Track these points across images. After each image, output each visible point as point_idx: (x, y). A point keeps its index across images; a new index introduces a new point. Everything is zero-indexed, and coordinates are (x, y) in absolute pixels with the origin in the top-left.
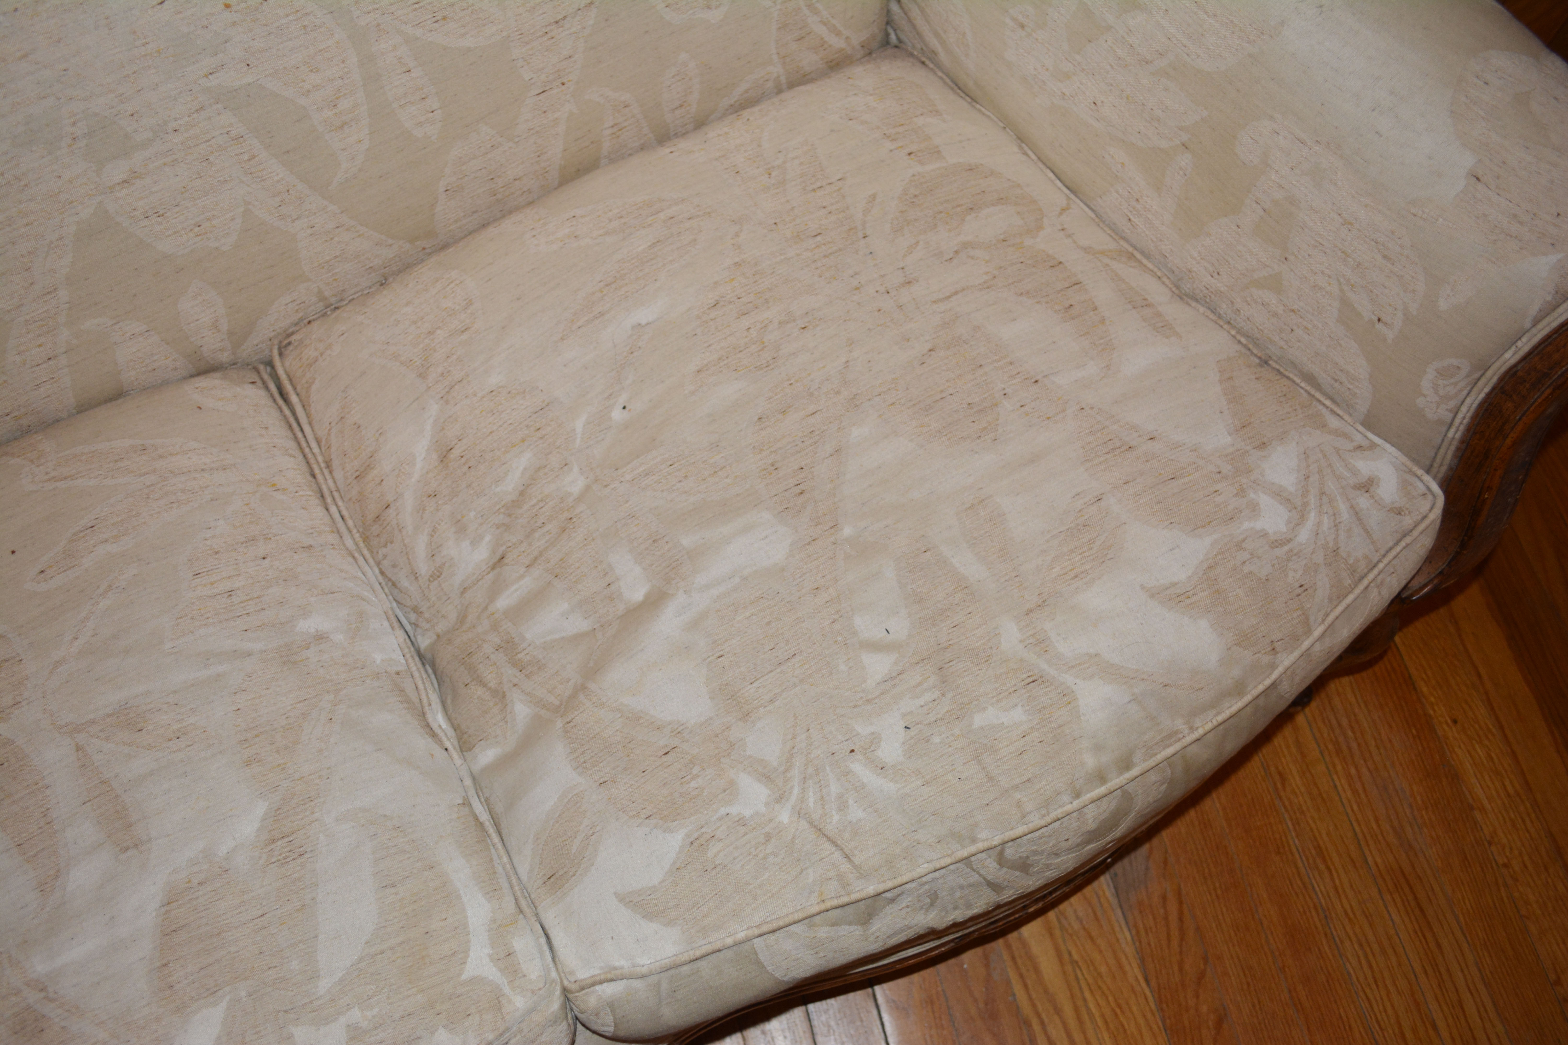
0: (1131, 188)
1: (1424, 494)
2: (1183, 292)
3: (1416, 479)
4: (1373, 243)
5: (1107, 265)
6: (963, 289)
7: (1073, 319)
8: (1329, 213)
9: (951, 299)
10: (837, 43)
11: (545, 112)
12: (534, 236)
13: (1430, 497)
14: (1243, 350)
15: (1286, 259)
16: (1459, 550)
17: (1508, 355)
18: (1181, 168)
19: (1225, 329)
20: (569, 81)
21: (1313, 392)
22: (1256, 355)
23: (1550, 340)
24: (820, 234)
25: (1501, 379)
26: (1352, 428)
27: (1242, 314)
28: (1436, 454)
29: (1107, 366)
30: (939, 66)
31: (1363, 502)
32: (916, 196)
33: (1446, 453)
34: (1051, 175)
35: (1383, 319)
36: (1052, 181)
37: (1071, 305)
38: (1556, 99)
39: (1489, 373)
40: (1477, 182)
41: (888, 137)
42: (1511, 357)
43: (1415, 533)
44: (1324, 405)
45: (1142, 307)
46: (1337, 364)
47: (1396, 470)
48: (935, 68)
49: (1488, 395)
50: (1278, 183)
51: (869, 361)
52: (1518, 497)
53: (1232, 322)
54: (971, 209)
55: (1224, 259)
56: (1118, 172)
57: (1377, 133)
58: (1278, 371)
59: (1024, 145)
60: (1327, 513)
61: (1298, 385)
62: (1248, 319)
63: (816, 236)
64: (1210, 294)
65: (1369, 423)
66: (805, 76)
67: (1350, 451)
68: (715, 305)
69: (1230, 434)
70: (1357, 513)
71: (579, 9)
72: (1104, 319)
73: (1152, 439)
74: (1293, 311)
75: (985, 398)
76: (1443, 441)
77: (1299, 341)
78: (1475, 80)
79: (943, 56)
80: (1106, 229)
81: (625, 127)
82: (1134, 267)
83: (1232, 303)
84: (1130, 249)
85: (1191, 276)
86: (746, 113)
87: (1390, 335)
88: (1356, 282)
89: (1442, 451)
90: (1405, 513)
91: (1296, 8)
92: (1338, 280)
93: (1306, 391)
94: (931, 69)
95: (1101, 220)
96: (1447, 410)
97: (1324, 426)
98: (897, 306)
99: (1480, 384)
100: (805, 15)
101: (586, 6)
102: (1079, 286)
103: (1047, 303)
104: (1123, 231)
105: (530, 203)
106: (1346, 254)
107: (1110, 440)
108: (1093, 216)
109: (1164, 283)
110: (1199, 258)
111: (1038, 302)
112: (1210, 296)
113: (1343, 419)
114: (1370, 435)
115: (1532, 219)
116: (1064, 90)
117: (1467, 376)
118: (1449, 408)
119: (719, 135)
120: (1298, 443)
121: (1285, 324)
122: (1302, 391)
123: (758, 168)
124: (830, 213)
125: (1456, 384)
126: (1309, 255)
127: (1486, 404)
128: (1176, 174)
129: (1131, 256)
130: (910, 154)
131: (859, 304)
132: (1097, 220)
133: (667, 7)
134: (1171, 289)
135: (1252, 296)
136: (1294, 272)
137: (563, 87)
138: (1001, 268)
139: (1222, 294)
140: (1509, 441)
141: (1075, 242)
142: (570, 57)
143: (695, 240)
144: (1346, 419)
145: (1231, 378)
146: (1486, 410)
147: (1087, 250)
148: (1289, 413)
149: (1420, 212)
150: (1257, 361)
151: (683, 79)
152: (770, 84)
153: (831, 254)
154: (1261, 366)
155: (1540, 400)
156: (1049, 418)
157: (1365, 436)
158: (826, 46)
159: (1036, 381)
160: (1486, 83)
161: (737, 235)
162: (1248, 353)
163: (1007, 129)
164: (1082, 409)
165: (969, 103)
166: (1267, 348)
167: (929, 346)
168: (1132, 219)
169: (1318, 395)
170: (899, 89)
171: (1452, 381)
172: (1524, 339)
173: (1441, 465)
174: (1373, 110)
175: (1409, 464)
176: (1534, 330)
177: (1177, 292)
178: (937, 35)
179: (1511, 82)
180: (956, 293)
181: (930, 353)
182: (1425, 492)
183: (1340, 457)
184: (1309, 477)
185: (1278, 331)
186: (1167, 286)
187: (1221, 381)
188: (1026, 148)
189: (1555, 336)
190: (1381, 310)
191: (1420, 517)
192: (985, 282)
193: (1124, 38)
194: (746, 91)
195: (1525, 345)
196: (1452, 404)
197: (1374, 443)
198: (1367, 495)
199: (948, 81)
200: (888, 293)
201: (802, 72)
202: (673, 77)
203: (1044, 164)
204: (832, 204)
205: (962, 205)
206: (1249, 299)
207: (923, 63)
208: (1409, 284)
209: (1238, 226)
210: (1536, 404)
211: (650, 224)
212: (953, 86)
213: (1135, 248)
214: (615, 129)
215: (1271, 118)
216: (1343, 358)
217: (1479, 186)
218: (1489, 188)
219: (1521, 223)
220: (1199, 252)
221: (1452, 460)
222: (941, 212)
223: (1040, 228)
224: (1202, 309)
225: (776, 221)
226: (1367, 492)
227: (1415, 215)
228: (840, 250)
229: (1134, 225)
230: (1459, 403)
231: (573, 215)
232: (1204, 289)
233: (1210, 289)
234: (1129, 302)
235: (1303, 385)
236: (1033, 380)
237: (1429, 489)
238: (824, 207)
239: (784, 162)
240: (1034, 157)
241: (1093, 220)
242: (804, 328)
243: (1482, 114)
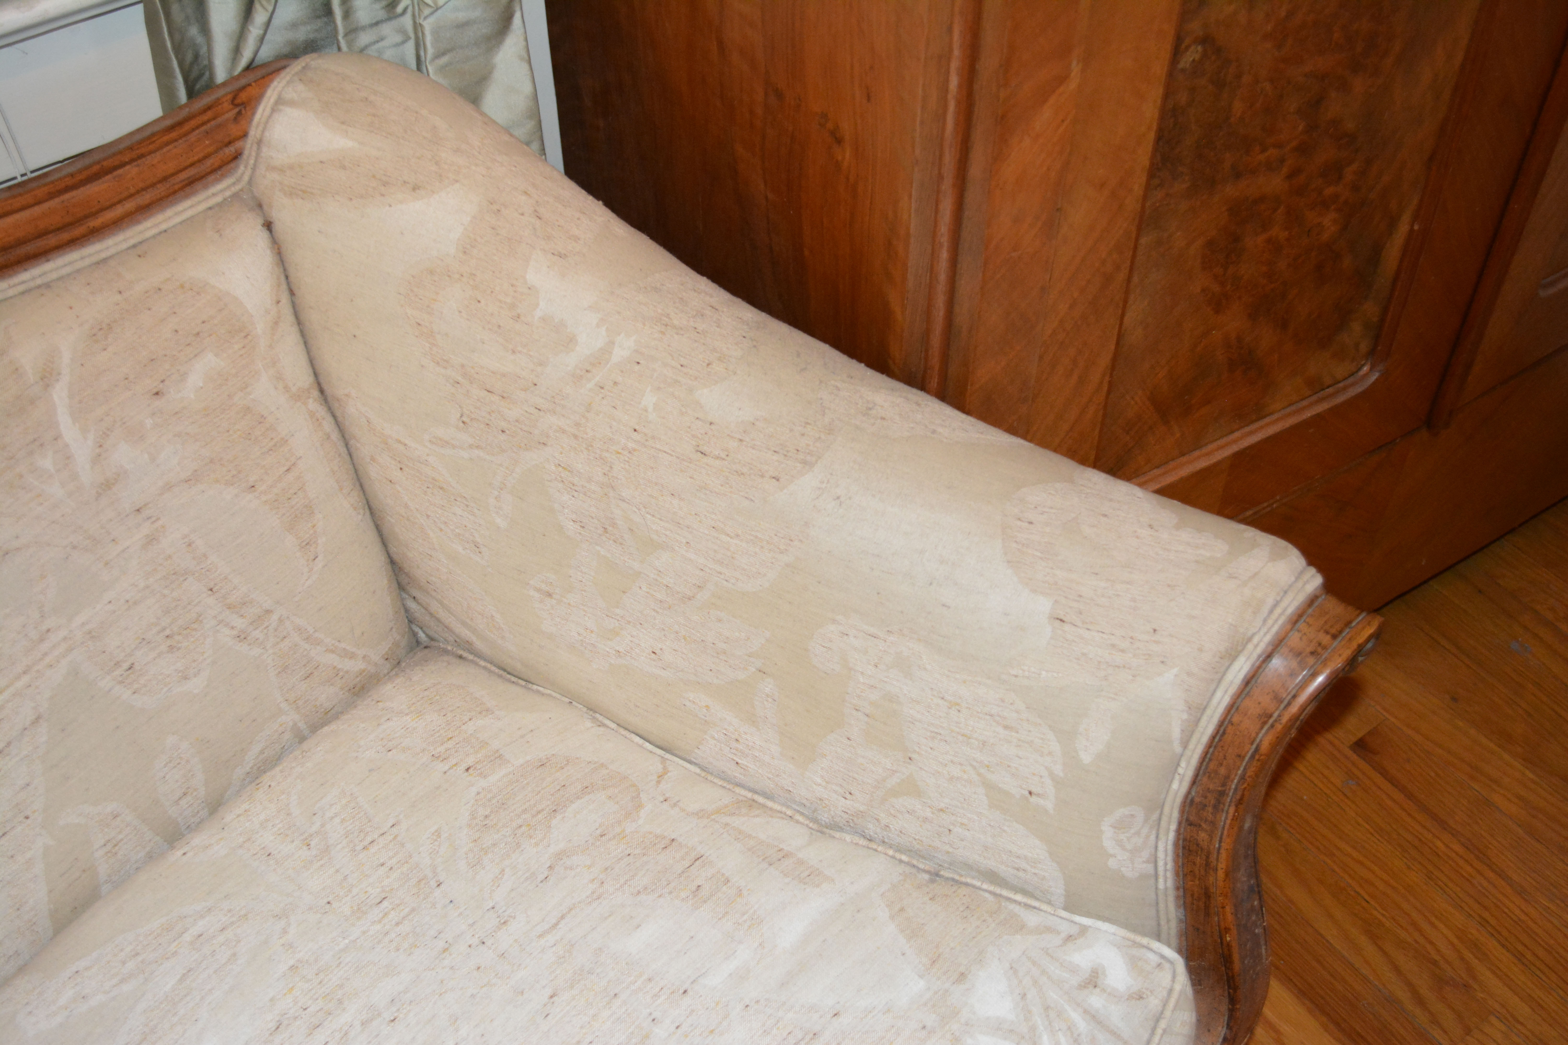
0: (726, 729)
1: (1159, 965)
2: (823, 823)
3: (1144, 950)
4: (988, 717)
5: (727, 824)
6: (571, 910)
7: (705, 902)
8: (932, 700)
9: (560, 926)
10: (354, 666)
11: (12, 857)
12: (30, 1012)
13: (1167, 966)
14: (908, 870)
15: (910, 759)
16: (1230, 1006)
17: (1175, 785)
18: (767, 696)
19: (881, 852)
20: (34, 812)
21: (998, 890)
22: (925, 871)
23: (1208, 756)
24: (384, 898)
25: (1182, 811)
26: (1055, 918)
27: (893, 829)
28: (1158, 911)
29: (760, 945)
30: (478, 655)
31: (1096, 1001)
32: (486, 817)
33: (1167, 906)
34: (637, 739)
35: (1033, 790)
36: (641, 746)
37: (699, 886)
38: (1105, 516)
39: (1167, 810)
40: (1062, 623)
41: (438, 758)
42: (1179, 786)
43: (1168, 1013)
44: (1015, 901)
45: (780, 860)
46: (1011, 852)
47: (1118, 948)
48: (476, 659)
49: (1178, 831)
50: (868, 685)
51: (483, 1035)
52: (1265, 924)
53: (886, 840)
54: (555, 811)
55: (850, 777)
56: (705, 717)
57: (944, 605)
58: (953, 879)
59: (598, 716)
60: (1060, 1030)
61: (980, 889)
62: (901, 832)
63: (381, 902)
64: (851, 818)
65: (1073, 905)
66: (327, 713)
67: (1061, 946)
68: (278, 1028)
69: (921, 977)
70: (1094, 1017)
71: (25, 729)
72: (741, 890)
73: (835, 1015)
74: (941, 810)
75: (632, 1033)
76: (1157, 895)
77: (962, 840)
78: (1019, 523)
79: (479, 644)
80: (716, 780)
81: (122, 840)
82: (757, 816)
83: (878, 820)
84: (749, 795)
85: (824, 805)
86: (266, 778)
87: (1049, 805)
88: (989, 762)
89: (1162, 905)
90: (1147, 995)
91: (814, 506)
92: (971, 765)
93: (990, 892)
94: (472, 661)
95: (708, 772)
96: (1144, 862)
97: (1021, 928)
98: (498, 956)
99: (1164, 823)
100: (306, 649)
101: (33, 723)
102: (701, 860)
103: (670, 893)
104: (735, 777)
105: (21, 970)
106: (966, 736)
107: (790, 1033)
108: (698, 771)
109: (798, 822)
110: (824, 784)
111: (660, 896)
112: (852, 820)
113: (1041, 910)
114: (1078, 919)
115: (1131, 643)
116: (617, 648)
117: (1146, 821)
118: (1144, 859)
119: (239, 816)
120: (999, 959)
121: (940, 826)
122: (987, 895)
123: (293, 841)
124: (391, 868)
125: (1138, 833)
126: (931, 749)
127: (1181, 842)
128: (765, 702)
129: (752, 804)
130: (467, 770)
131: (452, 968)
132: (703, 774)
133: (134, 693)
134: (807, 826)
135: (893, 807)
136: (924, 770)
137: (29, 821)
138: (606, 869)
139: (864, 814)
140: (1221, 874)
141: (683, 810)
142: (28, 785)
143: (234, 954)
144: (1045, 909)
145: (902, 910)
146: (1184, 847)
147: (700, 814)
148: (978, 927)
149: (1021, 672)
150: (926, 877)
151: (179, 764)
152: (287, 736)
153: (404, 918)
154: (932, 881)
155: (1228, 822)
156: (712, 1032)
157: (1072, 921)
158: (341, 674)
159: (685, 992)
160: (1031, 523)
161: (285, 931)
162: (914, 871)
163: (574, 703)
164: (747, 1006)
165: (525, 687)
166: (934, 857)
167: (548, 992)
168: (740, 761)
169: (1005, 893)
170: (438, 697)
171: (1132, 831)
172: (1183, 764)
173: (1168, 921)
174: (931, 584)
175: (1132, 936)
176: (1188, 753)
177: (815, 826)
178: (464, 624)
179: (1054, 513)
180: (563, 917)
181: (552, 1000)
182: (1159, 962)
183: (1052, 957)
184: (1025, 994)
185: (936, 835)
186: (802, 824)
187: (892, 917)
188: (600, 718)
189: (1211, 750)
190: (1028, 783)
191: (1165, 993)
192: (593, 893)
193: (656, 580)
194: (262, 752)
195: (1187, 769)
196: (1146, 854)
197: (1084, 926)
198: (1097, 990)
199: (493, 668)
200: (483, 943)
201: (323, 710)
202: (165, 766)
203: (626, 729)
204: (390, 858)
205: (543, 810)
206: (893, 812)
207: (461, 657)
208: (1043, 747)
209: (848, 739)
210: (1227, 826)
211: (176, 952)
212: (501, 672)
213: (755, 792)
214: (109, 847)
215: (834, 621)
216: (1013, 843)
217: (1066, 627)
218: (1076, 626)
219: (1123, 651)
220: (822, 777)
221: (1176, 911)
222: (521, 826)
223: (639, 806)
224: (848, 838)
225: (329, 899)
226: (1095, 987)
227: (1016, 676)
228: (413, 910)
229: (745, 767)
230: (1153, 850)
231: (76, 970)
232: (843, 814)
233: (849, 812)
234: (763, 860)
235: (985, 886)
236: (681, 991)
237: (1163, 957)
238: (382, 865)
239: (323, 825)
240: (613, 726)
241: (699, 775)
242: (393, 1021)
243: (1039, 554)
